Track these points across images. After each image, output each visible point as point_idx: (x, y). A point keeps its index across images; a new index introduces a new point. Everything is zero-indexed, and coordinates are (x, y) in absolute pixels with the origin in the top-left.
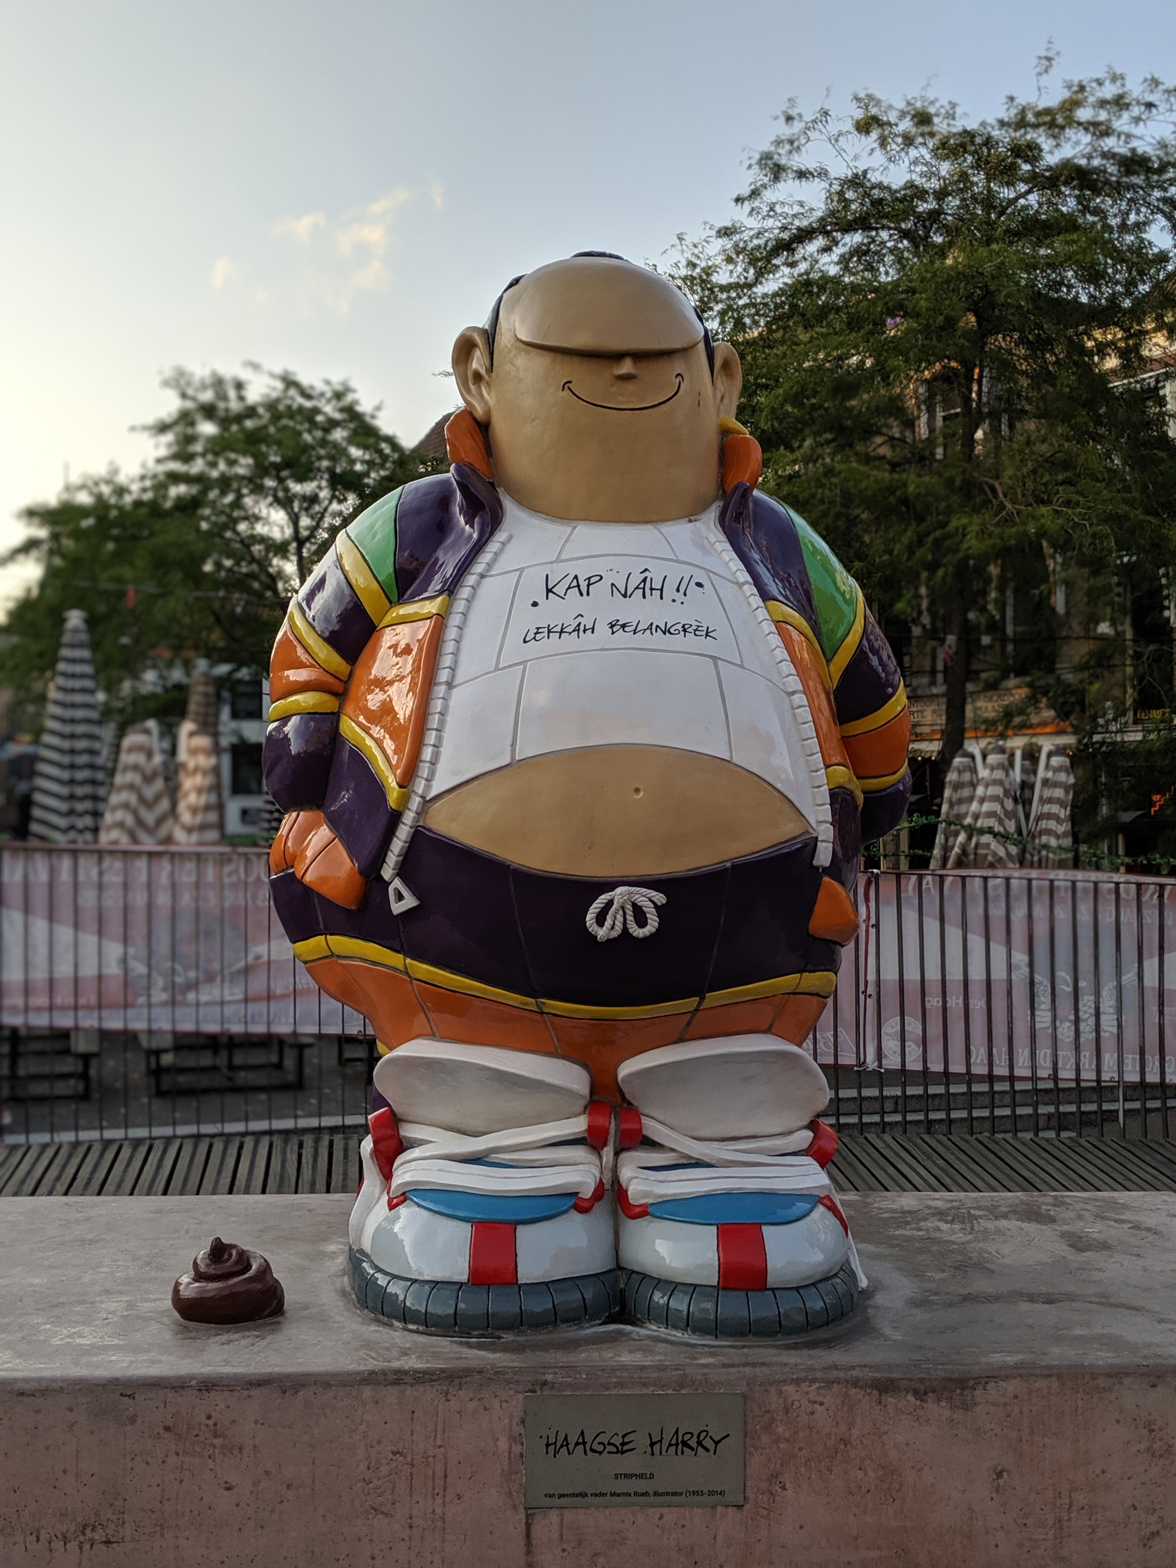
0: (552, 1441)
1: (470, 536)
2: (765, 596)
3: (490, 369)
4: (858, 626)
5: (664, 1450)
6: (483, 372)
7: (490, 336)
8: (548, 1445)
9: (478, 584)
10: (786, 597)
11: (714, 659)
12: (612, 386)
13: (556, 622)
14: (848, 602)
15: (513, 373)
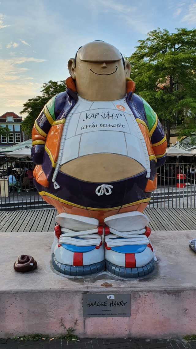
0: (89, 303)
1: (70, 105)
2: (136, 117)
3: (75, 67)
4: (156, 123)
5: (113, 305)
6: (74, 68)
7: (75, 60)
8: (88, 304)
9: (72, 116)
10: (141, 117)
11: (124, 132)
12: (101, 69)
13: (88, 125)
14: (154, 118)
15: (80, 68)
